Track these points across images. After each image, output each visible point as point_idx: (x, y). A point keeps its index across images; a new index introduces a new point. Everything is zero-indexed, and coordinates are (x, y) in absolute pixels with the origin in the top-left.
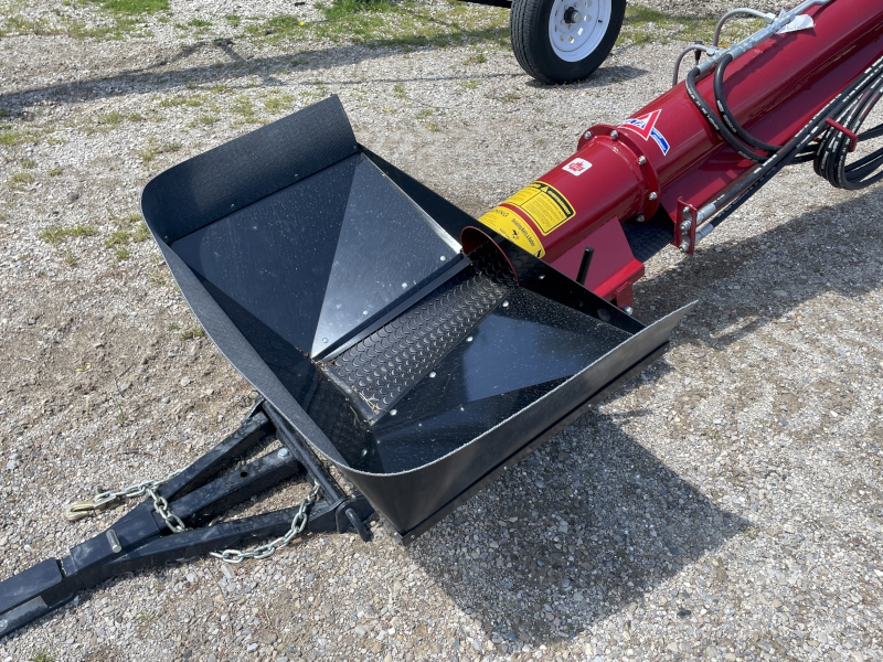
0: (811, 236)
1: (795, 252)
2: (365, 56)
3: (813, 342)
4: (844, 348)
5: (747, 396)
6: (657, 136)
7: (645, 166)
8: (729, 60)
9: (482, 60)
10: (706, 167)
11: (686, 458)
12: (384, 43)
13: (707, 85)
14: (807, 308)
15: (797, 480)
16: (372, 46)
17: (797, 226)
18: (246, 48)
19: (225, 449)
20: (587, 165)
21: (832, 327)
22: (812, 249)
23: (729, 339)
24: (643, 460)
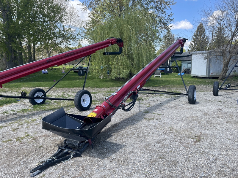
0: (126, 121)
1: (125, 123)
2: (46, 112)
3: (129, 130)
4: (133, 130)
5: (123, 136)
6: (104, 106)
7: (103, 109)
8: (109, 98)
9: (69, 110)
10: (109, 110)
11: (118, 142)
12: (48, 110)
13: (108, 101)
14: (128, 127)
15: (130, 141)
16: (46, 111)
17: (124, 120)
18: (20, 114)
19: (57, 153)
20: (97, 110)
21: (131, 128)
22: (127, 122)
23: (119, 132)
24: (113, 143)
